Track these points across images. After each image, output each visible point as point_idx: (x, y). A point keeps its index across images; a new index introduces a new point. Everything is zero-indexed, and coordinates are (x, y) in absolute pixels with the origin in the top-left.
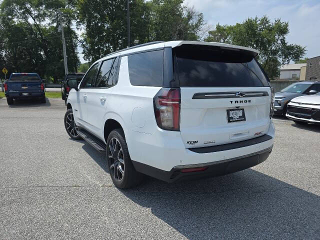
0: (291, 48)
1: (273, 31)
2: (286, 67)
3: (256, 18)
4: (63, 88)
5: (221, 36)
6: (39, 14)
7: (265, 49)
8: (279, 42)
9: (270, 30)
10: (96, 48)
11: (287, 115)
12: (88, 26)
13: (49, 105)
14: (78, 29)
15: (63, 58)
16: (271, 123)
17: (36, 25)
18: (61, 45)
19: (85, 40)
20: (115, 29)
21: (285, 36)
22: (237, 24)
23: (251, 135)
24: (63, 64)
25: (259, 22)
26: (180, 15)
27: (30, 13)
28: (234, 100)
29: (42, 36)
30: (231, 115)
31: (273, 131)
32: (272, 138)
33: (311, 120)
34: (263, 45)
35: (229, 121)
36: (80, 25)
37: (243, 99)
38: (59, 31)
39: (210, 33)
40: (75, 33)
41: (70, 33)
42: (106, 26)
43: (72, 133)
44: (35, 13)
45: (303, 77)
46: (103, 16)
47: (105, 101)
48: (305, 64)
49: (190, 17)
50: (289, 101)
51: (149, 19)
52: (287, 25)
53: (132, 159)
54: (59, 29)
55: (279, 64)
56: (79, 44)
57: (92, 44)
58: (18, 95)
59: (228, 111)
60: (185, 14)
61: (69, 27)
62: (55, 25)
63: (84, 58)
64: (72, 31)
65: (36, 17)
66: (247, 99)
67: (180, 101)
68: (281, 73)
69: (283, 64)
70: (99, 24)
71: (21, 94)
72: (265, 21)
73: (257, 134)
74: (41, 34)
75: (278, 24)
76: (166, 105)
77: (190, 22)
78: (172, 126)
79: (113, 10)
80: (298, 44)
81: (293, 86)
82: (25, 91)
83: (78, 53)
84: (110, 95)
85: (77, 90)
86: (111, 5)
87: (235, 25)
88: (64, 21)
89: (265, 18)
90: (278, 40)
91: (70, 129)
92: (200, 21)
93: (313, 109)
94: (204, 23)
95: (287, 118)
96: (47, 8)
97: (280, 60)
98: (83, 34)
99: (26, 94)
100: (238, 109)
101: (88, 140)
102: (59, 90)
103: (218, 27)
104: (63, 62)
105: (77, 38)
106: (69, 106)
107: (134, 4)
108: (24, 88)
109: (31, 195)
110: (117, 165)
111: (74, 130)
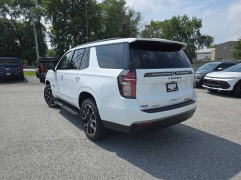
0: (204, 37)
1: (191, 25)
2: (201, 51)
3: (179, 16)
4: (37, 69)
5: (154, 29)
6: (15, 12)
7: (186, 38)
8: (196, 33)
9: (189, 24)
10: (60, 37)
11: (203, 86)
12: (54, 22)
13: (27, 82)
14: (46, 23)
15: (35, 46)
16: (194, 92)
17: (12, 20)
18: (33, 35)
19: (52, 31)
20: (75, 23)
21: (200, 29)
22: (166, 20)
23: (182, 100)
24: (35, 50)
25: (181, 19)
26: (124, 13)
27: (8, 11)
28: (171, 77)
29: (17, 29)
30: (169, 87)
31: (196, 97)
32: (195, 102)
33: (220, 89)
34: (185, 35)
35: (168, 91)
36: (48, 20)
37: (177, 76)
38: (31, 25)
39: (146, 26)
40: (43, 27)
41: (39, 26)
42: (68, 21)
43: (50, 103)
44: (11, 11)
45: (213, 59)
46: (65, 14)
47: (79, 78)
48: (214, 49)
49: (131, 15)
50: (205, 76)
51: (100, 16)
52: (201, 21)
53: (102, 119)
54: (31, 24)
55: (196, 49)
56: (47, 35)
57: (58, 35)
58: (2, 75)
59: (167, 85)
60: (127, 13)
61: (39, 22)
62: (28, 20)
63: (51, 45)
64: (42, 25)
65: (13, 14)
66: (179, 76)
67: (136, 78)
68: (198, 55)
69: (199, 49)
70: (63, 20)
71: (4, 74)
72: (185, 18)
73: (186, 99)
74: (17, 27)
75: (195, 20)
76: (126, 81)
77: (131, 19)
78: (131, 95)
79: (73, 10)
80: (209, 35)
81: (207, 65)
82: (8, 71)
83: (46, 41)
84: (83, 75)
85: (55, 71)
86: (72, 5)
87: (164, 21)
88: (35, 18)
89: (185, 16)
90: (194, 32)
91: (49, 100)
92: (138, 18)
93: (221, 81)
94: (141, 19)
95: (204, 88)
96: (21, 7)
97: (197, 46)
98: (50, 27)
99: (8, 74)
100: (173, 83)
101: (65, 107)
102: (34, 70)
103: (152, 22)
104: (35, 48)
105: (45, 30)
106: (48, 83)
107: (89, 5)
108: (8, 69)
109: (28, 147)
110: (90, 124)
111: (51, 100)
